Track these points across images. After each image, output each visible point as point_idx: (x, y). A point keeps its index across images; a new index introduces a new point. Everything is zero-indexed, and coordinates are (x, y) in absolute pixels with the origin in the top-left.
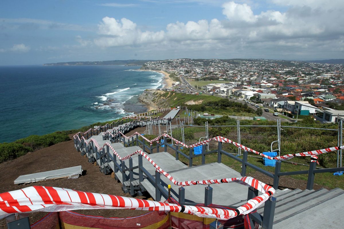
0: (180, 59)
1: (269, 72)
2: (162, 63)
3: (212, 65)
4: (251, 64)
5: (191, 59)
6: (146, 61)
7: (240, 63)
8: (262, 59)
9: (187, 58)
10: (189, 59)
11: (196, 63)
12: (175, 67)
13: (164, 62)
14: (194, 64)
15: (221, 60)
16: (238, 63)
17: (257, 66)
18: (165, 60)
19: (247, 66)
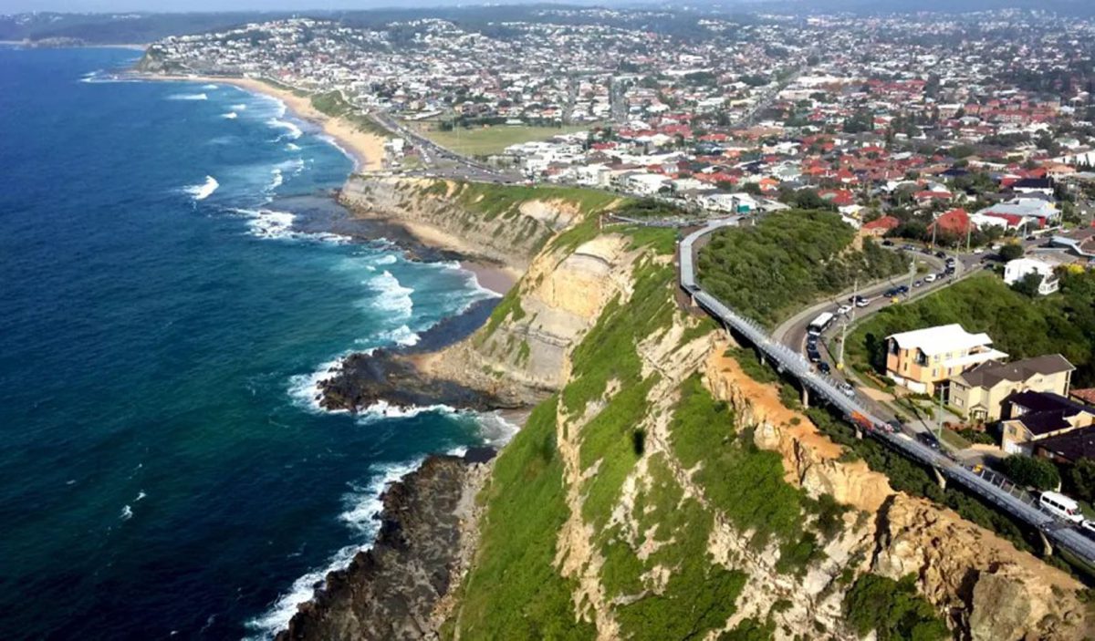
1: (639, 73)
3: (426, 45)
4: (567, 38)
7: (527, 32)
8: (595, 7)
14: (354, 41)
17: (588, 47)
19: (553, 46)
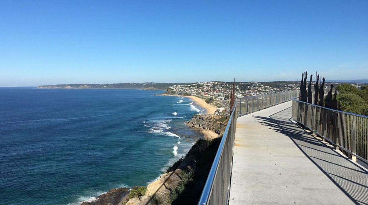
0: (212, 83)
2: (191, 86)
3: (251, 89)
5: (224, 82)
6: (172, 85)
9: (220, 81)
10: (222, 82)
11: (231, 87)
12: (207, 91)
13: (193, 86)
14: (228, 88)
15: (262, 83)
16: (282, 86)
18: (194, 83)
